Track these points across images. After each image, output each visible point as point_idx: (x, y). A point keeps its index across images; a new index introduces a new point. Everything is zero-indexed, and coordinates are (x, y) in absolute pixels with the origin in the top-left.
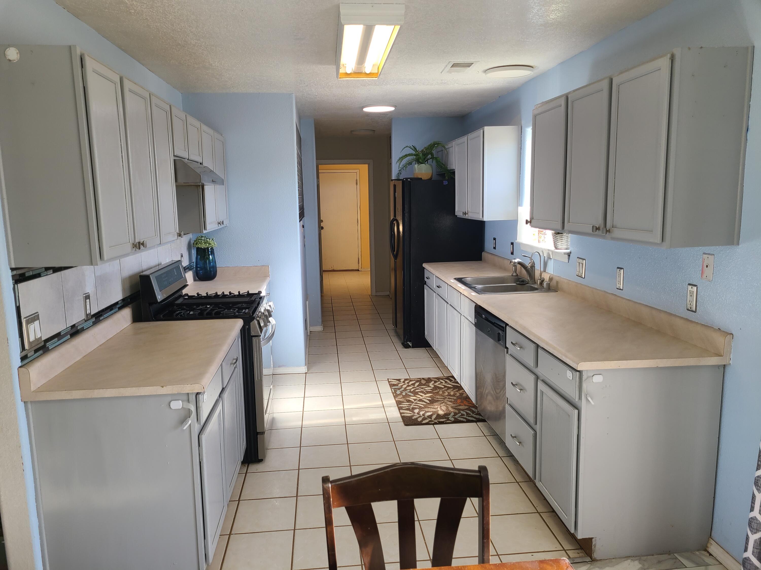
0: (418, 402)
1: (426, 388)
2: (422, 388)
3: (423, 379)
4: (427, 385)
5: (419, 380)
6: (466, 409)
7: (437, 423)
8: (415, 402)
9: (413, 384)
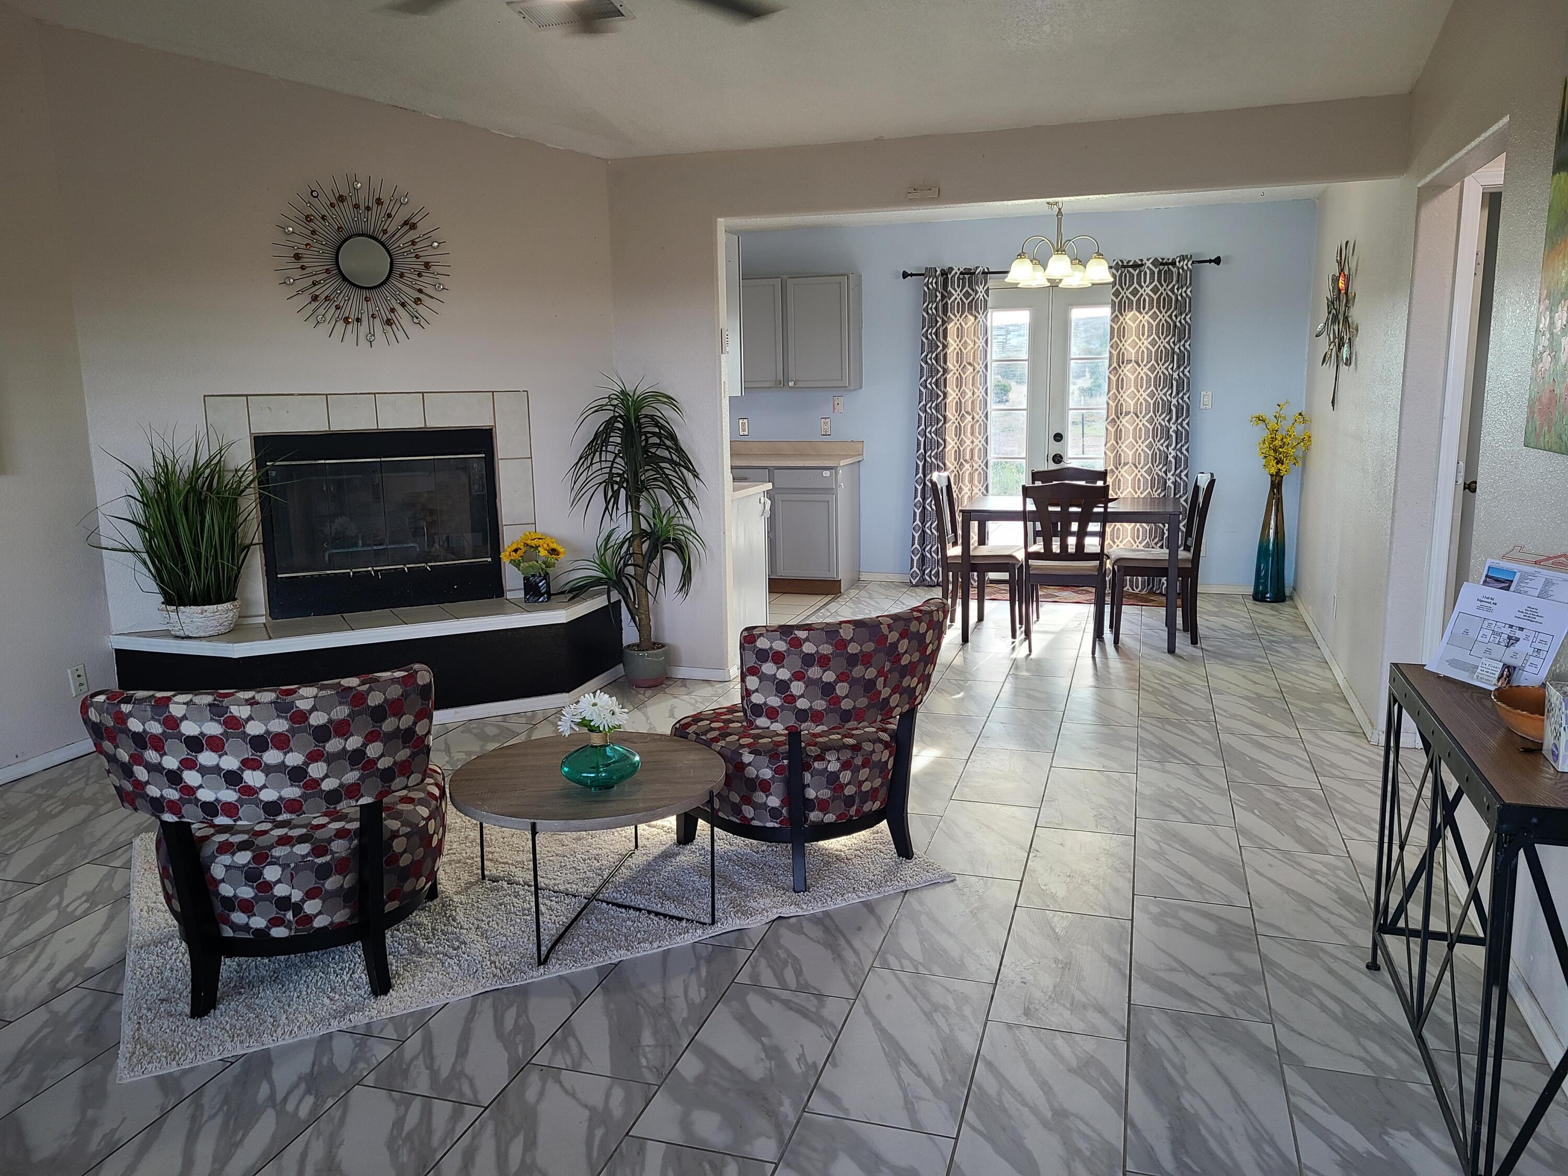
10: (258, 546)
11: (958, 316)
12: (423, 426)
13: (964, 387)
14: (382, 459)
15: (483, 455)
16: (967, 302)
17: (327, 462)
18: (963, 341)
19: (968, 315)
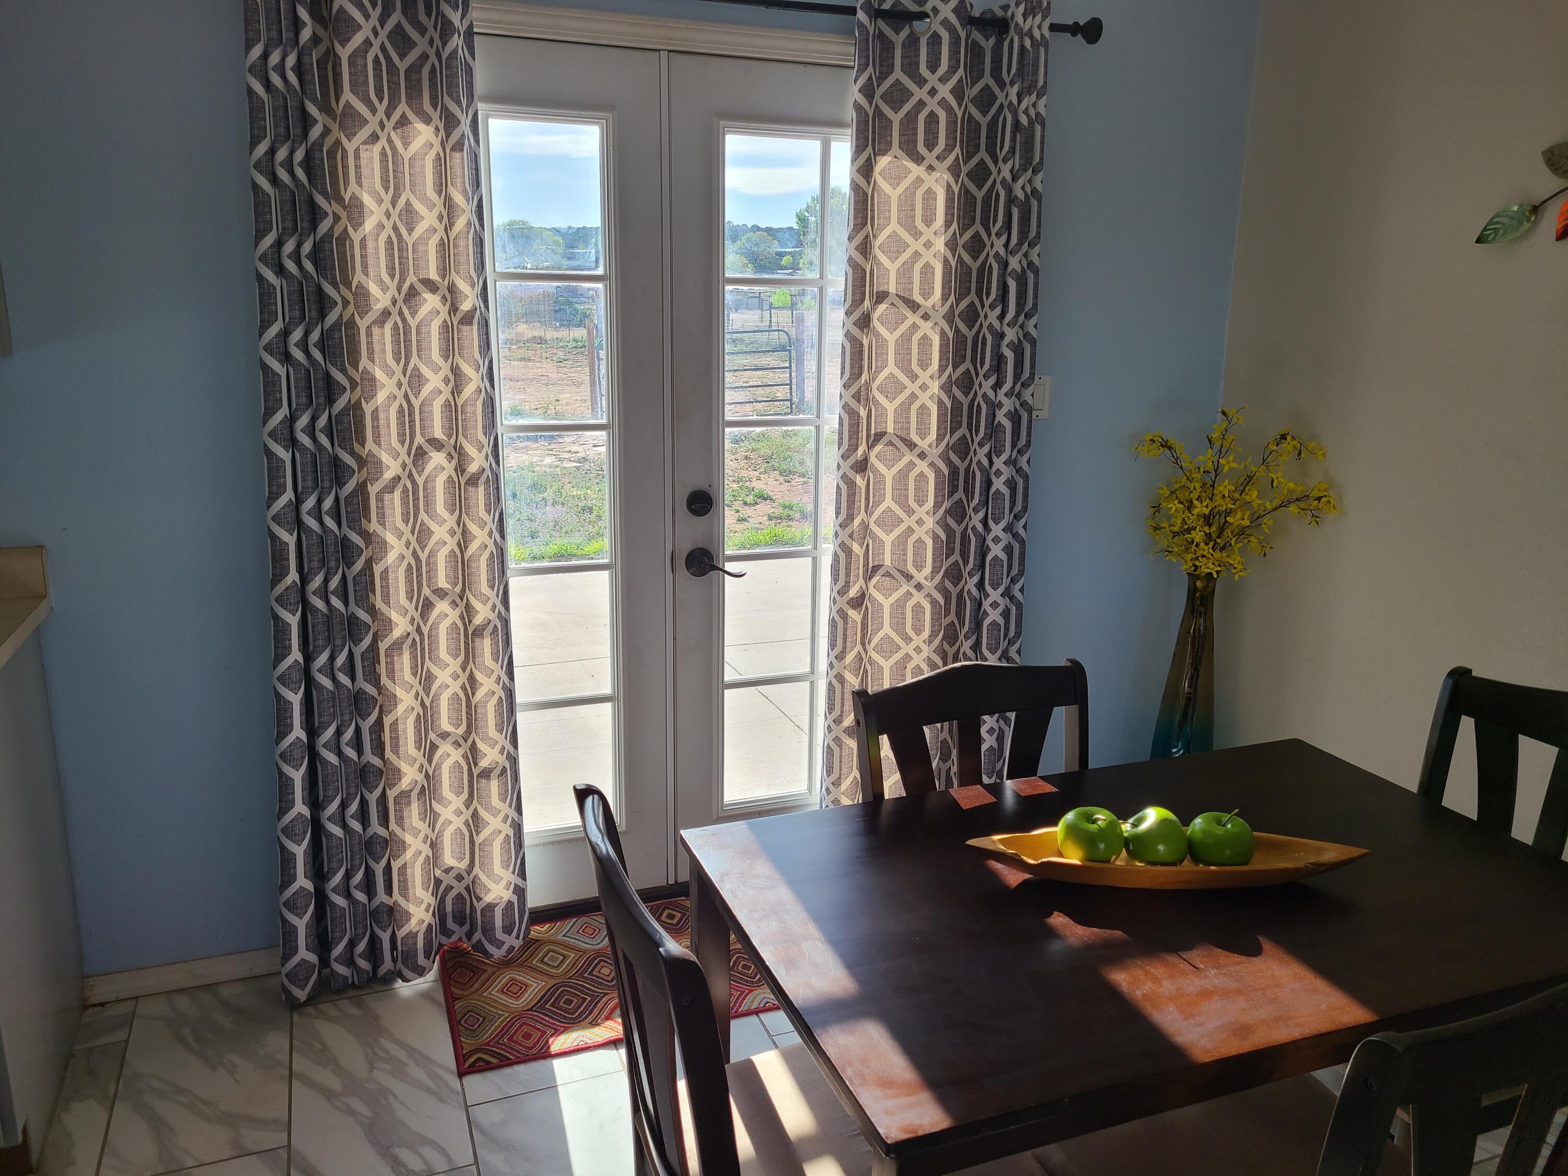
11: (382, 108)
13: (414, 360)
16: (402, 66)
18: (401, 203)
19: (410, 115)
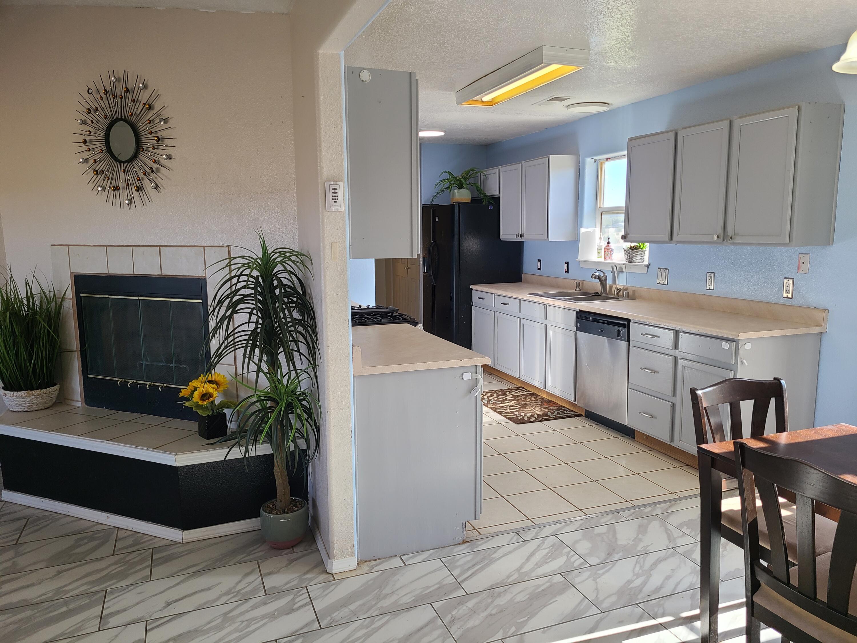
0: (511, 407)
1: (507, 397)
2: (504, 397)
3: (497, 390)
4: (505, 395)
5: (494, 392)
6: (558, 409)
7: (542, 420)
8: (508, 407)
9: (492, 395)
10: (76, 352)
12: (159, 273)
14: (140, 298)
15: (201, 301)
17: (110, 297)
